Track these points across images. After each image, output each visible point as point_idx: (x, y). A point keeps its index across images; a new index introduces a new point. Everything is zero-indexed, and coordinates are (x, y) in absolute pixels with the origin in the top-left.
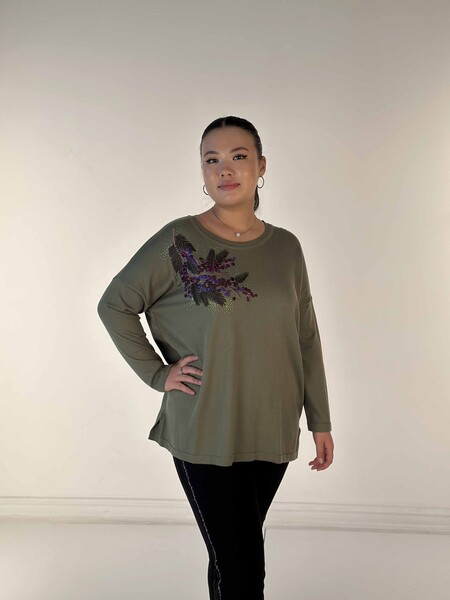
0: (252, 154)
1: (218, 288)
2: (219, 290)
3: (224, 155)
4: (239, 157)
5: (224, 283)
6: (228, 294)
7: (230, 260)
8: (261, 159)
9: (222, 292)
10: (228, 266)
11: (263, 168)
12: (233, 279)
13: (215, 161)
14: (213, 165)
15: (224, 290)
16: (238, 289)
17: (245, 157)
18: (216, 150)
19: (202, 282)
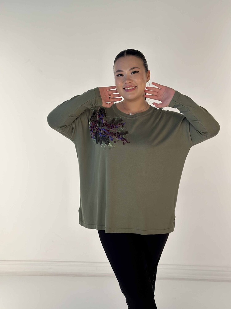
0: (142, 70)
1: (108, 136)
2: (108, 137)
3: (127, 72)
4: (134, 72)
5: (112, 134)
6: (112, 140)
7: (122, 124)
8: (147, 71)
9: (109, 138)
10: (119, 127)
11: (149, 77)
12: (118, 133)
13: (122, 75)
14: (120, 77)
15: (111, 137)
16: (119, 138)
17: (137, 72)
18: (123, 70)
19: (101, 132)
